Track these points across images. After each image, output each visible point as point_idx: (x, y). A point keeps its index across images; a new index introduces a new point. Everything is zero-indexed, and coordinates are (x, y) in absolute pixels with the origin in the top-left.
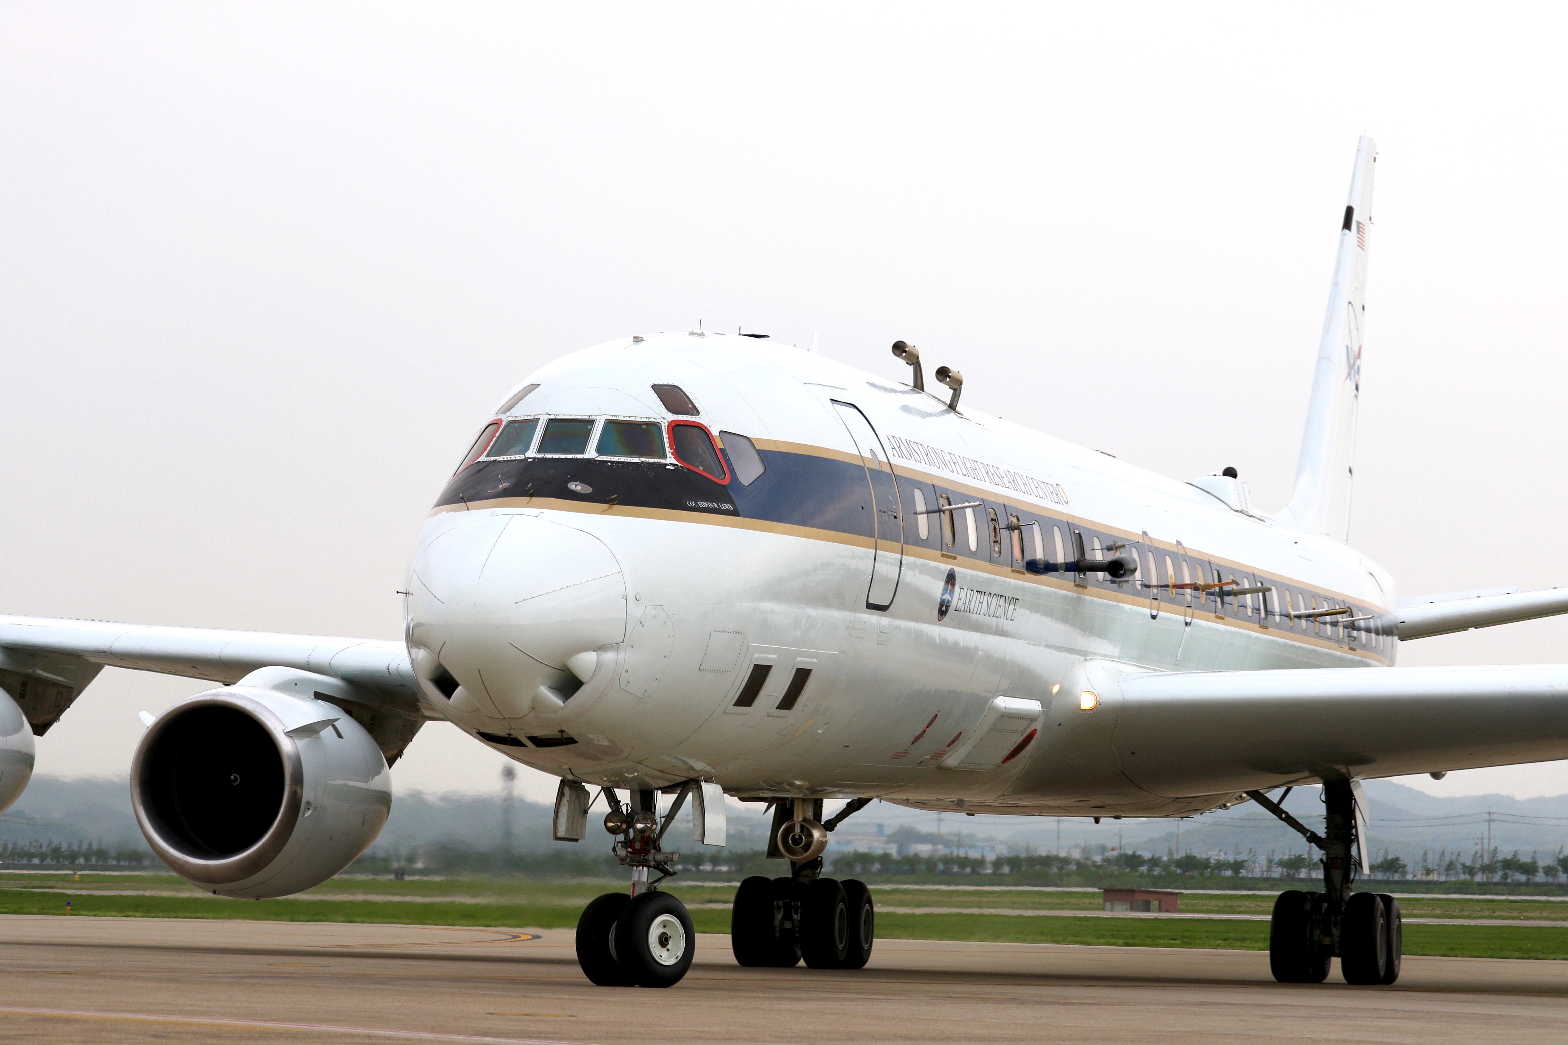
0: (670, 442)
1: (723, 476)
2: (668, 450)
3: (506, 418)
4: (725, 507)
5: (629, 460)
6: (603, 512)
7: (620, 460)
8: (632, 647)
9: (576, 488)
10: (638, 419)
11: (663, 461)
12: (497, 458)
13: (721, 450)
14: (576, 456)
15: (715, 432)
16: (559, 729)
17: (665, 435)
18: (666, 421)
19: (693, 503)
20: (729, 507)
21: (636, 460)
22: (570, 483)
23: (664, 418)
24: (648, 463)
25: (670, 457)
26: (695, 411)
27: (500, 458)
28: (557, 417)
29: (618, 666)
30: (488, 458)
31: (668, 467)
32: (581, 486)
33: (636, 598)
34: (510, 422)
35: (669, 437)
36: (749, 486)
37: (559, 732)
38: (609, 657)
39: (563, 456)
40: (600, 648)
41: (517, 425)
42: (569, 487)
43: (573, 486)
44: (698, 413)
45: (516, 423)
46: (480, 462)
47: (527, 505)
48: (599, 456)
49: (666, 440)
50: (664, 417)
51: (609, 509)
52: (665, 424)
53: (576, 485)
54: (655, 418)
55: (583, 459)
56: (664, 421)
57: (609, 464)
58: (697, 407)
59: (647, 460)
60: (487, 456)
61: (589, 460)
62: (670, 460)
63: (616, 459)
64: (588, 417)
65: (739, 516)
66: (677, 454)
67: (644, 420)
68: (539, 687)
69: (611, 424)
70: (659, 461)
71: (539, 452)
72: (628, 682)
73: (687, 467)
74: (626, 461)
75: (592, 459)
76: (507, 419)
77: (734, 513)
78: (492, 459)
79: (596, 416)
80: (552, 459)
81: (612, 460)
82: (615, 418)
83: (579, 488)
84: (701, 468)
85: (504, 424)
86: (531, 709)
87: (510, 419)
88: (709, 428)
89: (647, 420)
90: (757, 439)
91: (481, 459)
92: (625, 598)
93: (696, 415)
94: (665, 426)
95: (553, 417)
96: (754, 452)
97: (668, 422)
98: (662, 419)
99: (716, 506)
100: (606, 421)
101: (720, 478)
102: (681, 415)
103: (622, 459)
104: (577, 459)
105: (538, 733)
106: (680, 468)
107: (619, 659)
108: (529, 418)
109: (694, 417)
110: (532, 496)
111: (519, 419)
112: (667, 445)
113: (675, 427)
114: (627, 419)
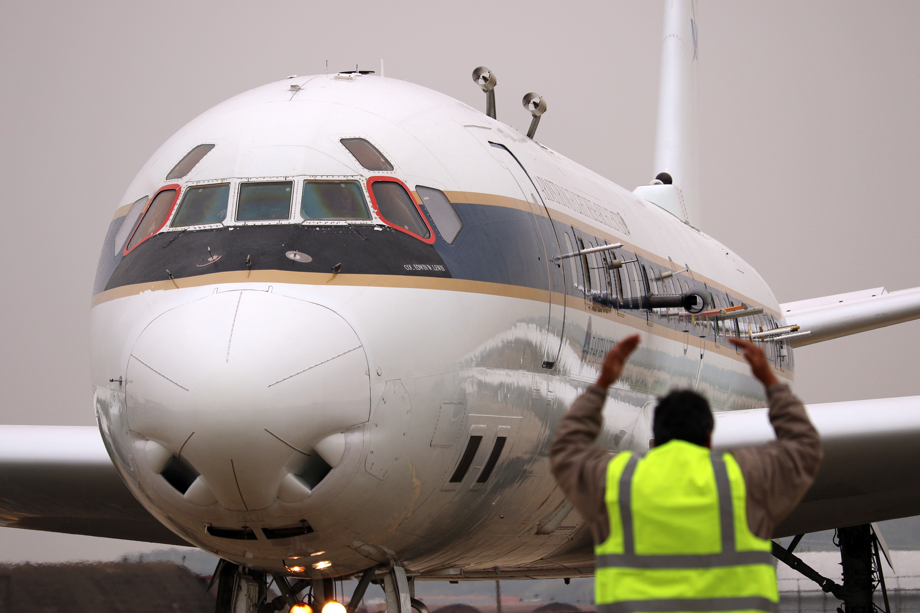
0: (372, 201)
1: (428, 235)
2: (372, 210)
3: (184, 183)
4: (438, 269)
5: (335, 223)
6: (328, 283)
7: (327, 224)
8: (376, 426)
9: (295, 258)
10: (336, 178)
11: (369, 222)
12: (186, 228)
13: (421, 206)
14: (281, 222)
15: (412, 188)
16: (300, 519)
17: (366, 194)
18: (364, 179)
19: (410, 266)
20: (439, 268)
21: (342, 223)
22: (287, 252)
23: (361, 176)
24: (355, 225)
25: (375, 218)
26: (389, 166)
27: (191, 228)
28: (250, 180)
29: (364, 447)
30: (174, 228)
31: (376, 229)
32: (299, 255)
33: (378, 373)
34: (192, 188)
35: (370, 196)
36: (452, 244)
37: (300, 521)
38: (355, 438)
39: (266, 223)
40: (347, 428)
41: (201, 190)
42: (288, 256)
43: (291, 255)
44: (392, 168)
45: (200, 188)
46: (164, 233)
47: (248, 279)
48: (305, 221)
49: (368, 200)
50: (363, 175)
51: (334, 277)
52: (363, 182)
53: (295, 254)
54: (352, 176)
55: (289, 225)
56: (362, 178)
57: (318, 229)
58: (389, 160)
59: (353, 222)
60: (172, 225)
61: (296, 226)
62: (376, 221)
63: (323, 223)
64: (284, 179)
65: (450, 277)
66: (382, 214)
67: (342, 178)
68: (287, 474)
69: (310, 184)
70: (365, 222)
71: (238, 219)
72: (373, 464)
73: (394, 228)
74: (333, 224)
75: (299, 224)
76: (186, 184)
77: (446, 274)
78: (180, 229)
79: (293, 177)
80: (255, 226)
81: (319, 224)
82: (313, 178)
83: (298, 258)
84: (406, 227)
85: (183, 190)
86: (276, 498)
87: (191, 184)
88: (405, 183)
89: (345, 179)
90: (449, 192)
91: (165, 229)
92: (368, 374)
93: (390, 170)
94: (364, 184)
95: (245, 180)
96: (448, 206)
97: (366, 180)
98: (360, 177)
99: (430, 269)
100: (305, 182)
101: (425, 237)
102: (377, 171)
103: (329, 223)
104: (282, 226)
105: (277, 524)
106: (388, 229)
107: (365, 440)
108: (215, 182)
109: (389, 172)
110: (250, 268)
111: (202, 183)
112: (370, 205)
113: (374, 183)
114: (325, 178)
